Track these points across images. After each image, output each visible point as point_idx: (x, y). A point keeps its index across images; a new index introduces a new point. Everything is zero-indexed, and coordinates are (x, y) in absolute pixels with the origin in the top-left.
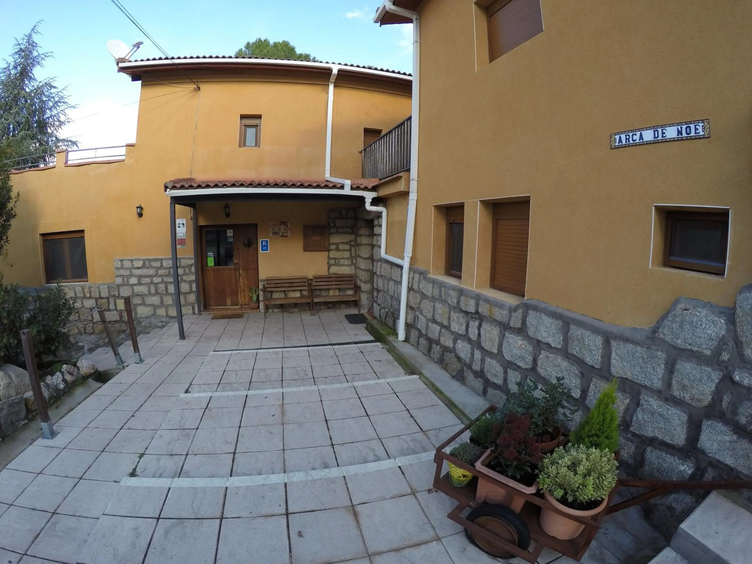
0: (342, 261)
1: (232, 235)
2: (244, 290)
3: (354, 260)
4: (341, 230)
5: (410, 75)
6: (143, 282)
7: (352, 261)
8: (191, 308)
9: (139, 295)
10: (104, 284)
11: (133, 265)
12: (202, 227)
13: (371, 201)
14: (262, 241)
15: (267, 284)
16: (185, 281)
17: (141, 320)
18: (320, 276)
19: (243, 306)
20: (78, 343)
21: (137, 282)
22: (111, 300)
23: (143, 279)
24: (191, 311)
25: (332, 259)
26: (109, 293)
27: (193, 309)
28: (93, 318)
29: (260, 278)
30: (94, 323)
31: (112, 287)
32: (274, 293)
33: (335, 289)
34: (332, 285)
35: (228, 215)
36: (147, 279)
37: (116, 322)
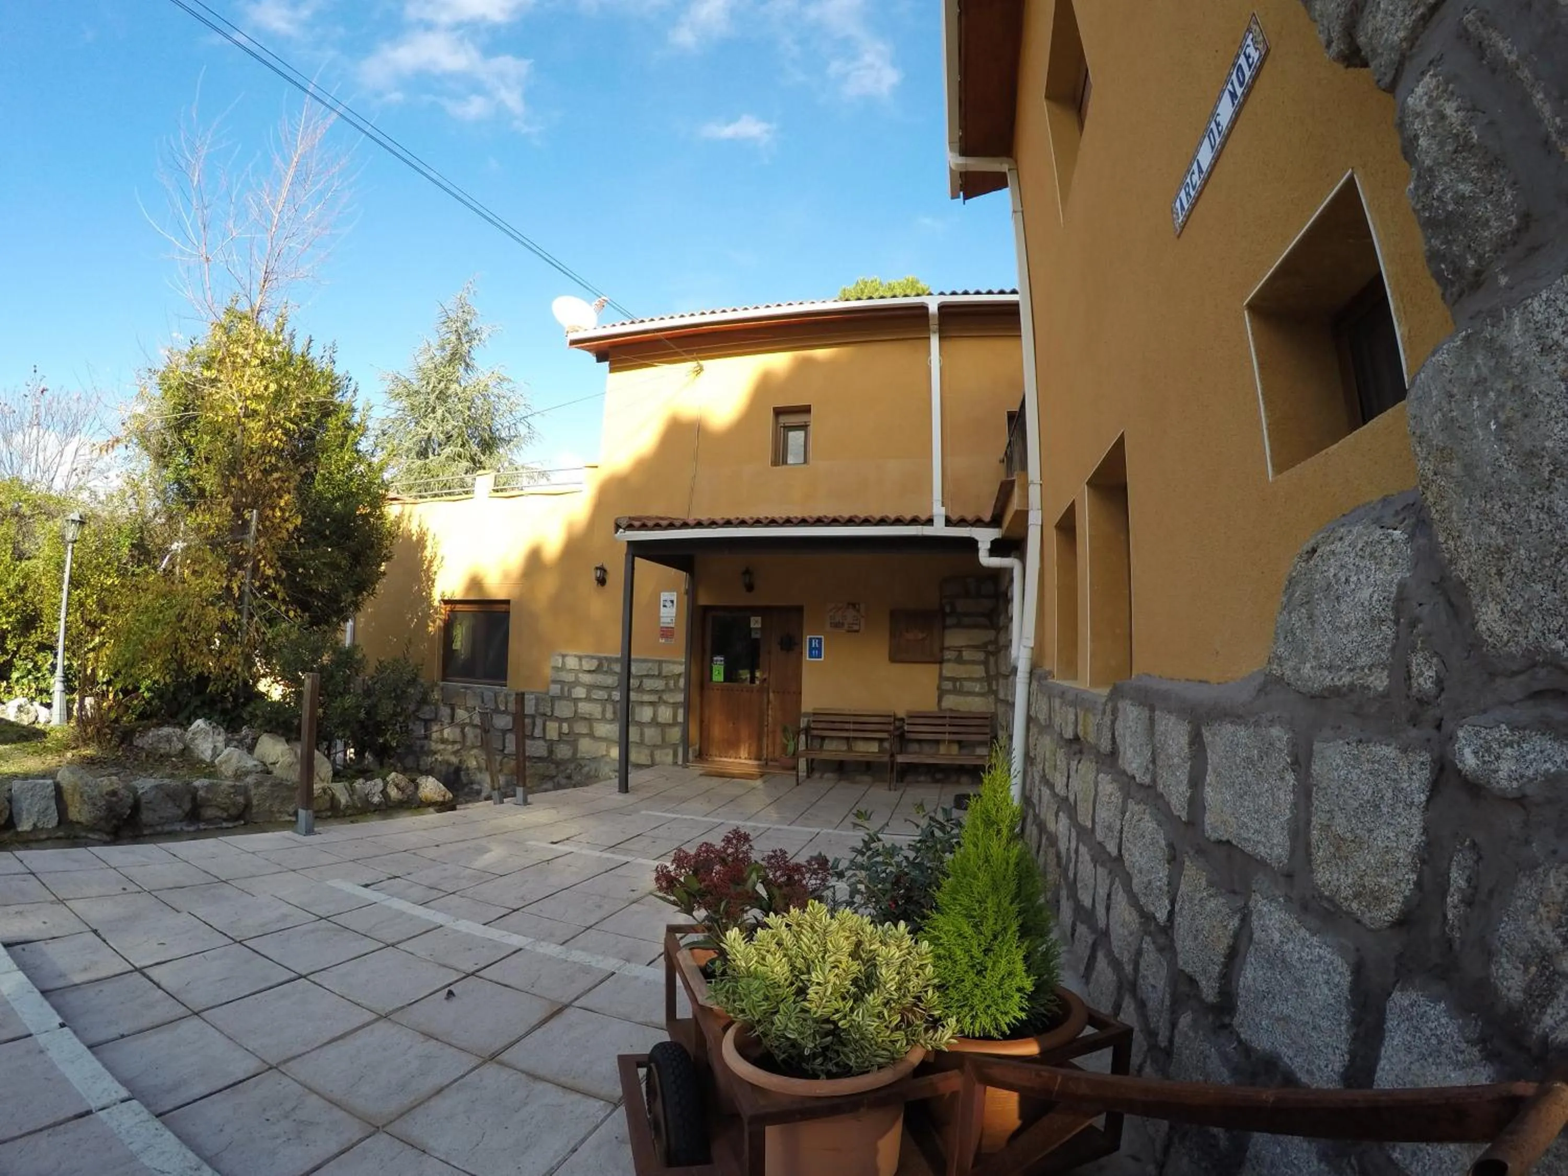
0: (968, 685)
1: (759, 626)
2: (774, 732)
3: (994, 682)
4: (966, 620)
5: (1014, 292)
6: (595, 697)
7: (990, 685)
8: (671, 752)
9: (585, 719)
10: (532, 693)
11: (581, 665)
12: (706, 609)
13: (989, 546)
14: (811, 640)
15: (814, 721)
16: (666, 703)
17: (583, 762)
18: (919, 712)
19: (770, 763)
20: (472, 784)
21: (584, 696)
22: (539, 722)
23: (594, 691)
24: (670, 759)
25: (948, 679)
26: (536, 710)
27: (675, 755)
28: (504, 747)
29: (803, 710)
30: (506, 756)
31: (543, 699)
32: (826, 741)
33: (951, 742)
34: (944, 733)
35: (750, 588)
36: (601, 693)
37: (540, 759)
